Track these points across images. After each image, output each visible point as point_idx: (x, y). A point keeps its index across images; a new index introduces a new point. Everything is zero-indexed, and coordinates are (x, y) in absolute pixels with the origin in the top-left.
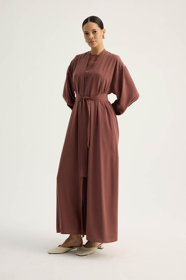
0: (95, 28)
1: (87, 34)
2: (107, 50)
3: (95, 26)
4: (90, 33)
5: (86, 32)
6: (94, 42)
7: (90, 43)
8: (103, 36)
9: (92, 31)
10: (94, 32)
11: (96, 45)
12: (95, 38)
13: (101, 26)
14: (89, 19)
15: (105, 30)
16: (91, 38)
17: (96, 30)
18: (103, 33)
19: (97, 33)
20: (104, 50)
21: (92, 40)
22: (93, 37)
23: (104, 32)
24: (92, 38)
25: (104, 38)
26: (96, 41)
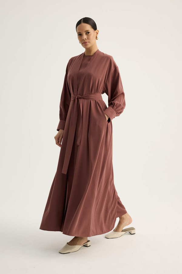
0: (88, 29)
1: (80, 35)
2: (100, 50)
3: (88, 27)
4: (83, 34)
5: (80, 34)
7: (84, 44)
8: (96, 37)
10: (87, 33)
11: (89, 45)
12: (88, 38)
13: (94, 27)
14: (82, 20)
15: (98, 31)
16: (84, 39)
17: (89, 31)
18: (96, 34)
19: (90, 34)
20: (98, 50)
21: (85, 41)
22: (86, 38)
24: (85, 39)
25: (97, 39)
26: (89, 42)
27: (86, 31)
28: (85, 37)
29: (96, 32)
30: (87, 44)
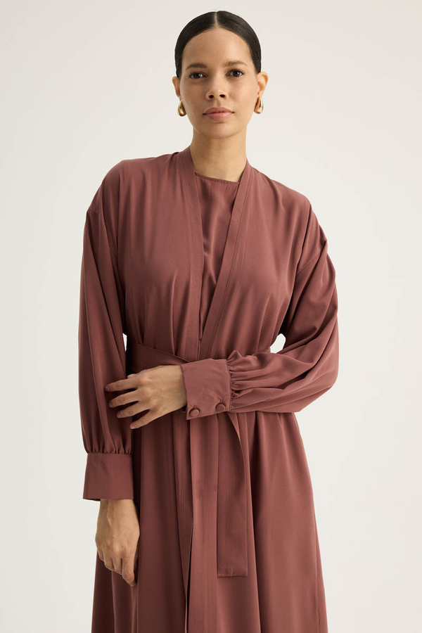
4: (215, 73)
5: (197, 69)
6: (225, 115)
7: (207, 117)
8: (258, 99)
9: (226, 68)
10: (234, 73)
11: (228, 127)
12: (234, 96)
15: (266, 78)
16: (217, 95)
17: (240, 67)
18: (258, 88)
19: (241, 77)
21: (219, 104)
22: (227, 94)
23: (262, 87)
24: (223, 96)
25: (260, 110)
26: (233, 113)
27: (231, 63)
28: (220, 84)
29: (259, 83)
30: (225, 120)
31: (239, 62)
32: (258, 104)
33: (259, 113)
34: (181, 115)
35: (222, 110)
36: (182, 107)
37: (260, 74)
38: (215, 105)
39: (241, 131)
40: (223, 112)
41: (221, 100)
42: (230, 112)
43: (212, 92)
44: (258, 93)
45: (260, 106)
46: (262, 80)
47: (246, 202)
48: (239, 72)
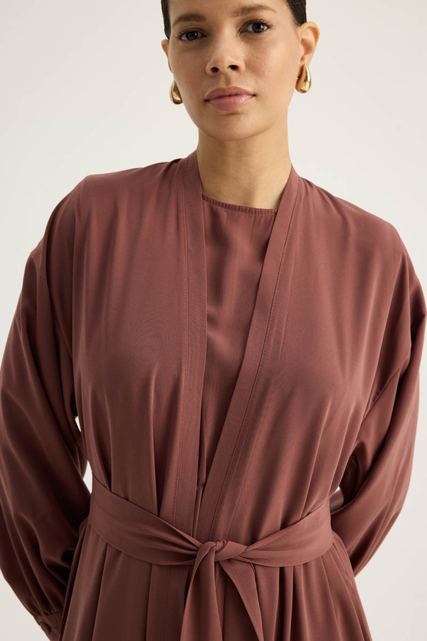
1: (191, 34)
5: (192, 25)
6: (244, 99)
7: (210, 105)
8: (302, 69)
9: (239, 19)
10: (253, 27)
11: (250, 118)
12: (254, 67)
15: (315, 32)
16: (224, 67)
17: (265, 16)
18: (301, 49)
19: (267, 35)
21: (228, 81)
22: (241, 64)
23: (308, 48)
24: (234, 67)
25: (306, 87)
26: (254, 95)
27: (246, 10)
28: (230, 47)
29: (304, 42)
30: (239, 109)
31: (260, 7)
32: (302, 76)
33: (304, 92)
34: (177, 102)
35: (233, 92)
36: (176, 89)
37: (305, 26)
38: (222, 85)
39: (276, 123)
40: (236, 95)
41: (233, 74)
42: (248, 94)
43: (216, 62)
44: (302, 59)
45: (306, 80)
46: (309, 37)
47: (289, 242)
48: (264, 24)
